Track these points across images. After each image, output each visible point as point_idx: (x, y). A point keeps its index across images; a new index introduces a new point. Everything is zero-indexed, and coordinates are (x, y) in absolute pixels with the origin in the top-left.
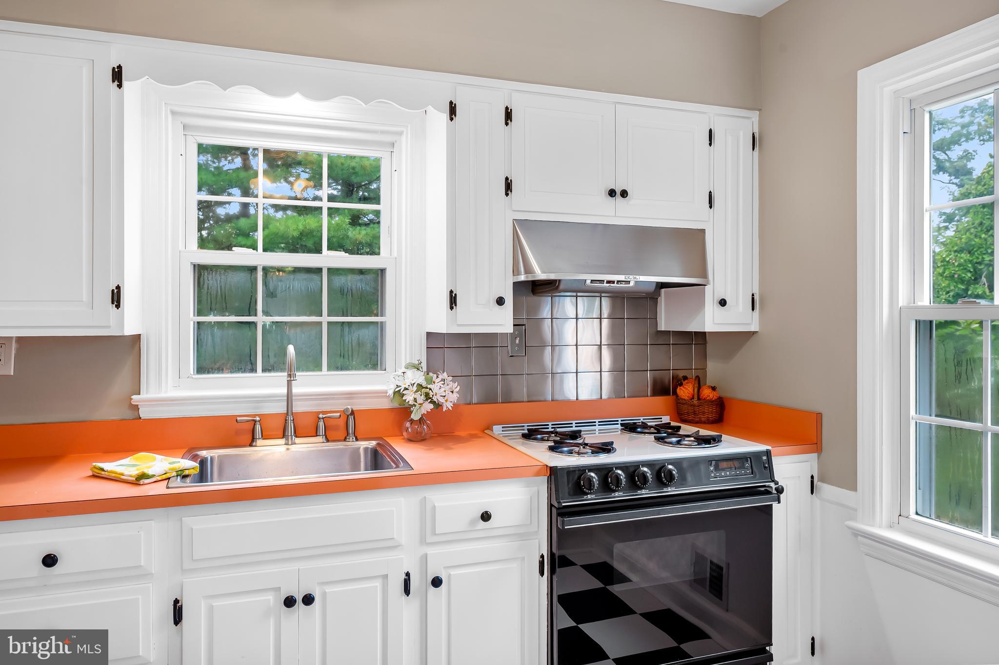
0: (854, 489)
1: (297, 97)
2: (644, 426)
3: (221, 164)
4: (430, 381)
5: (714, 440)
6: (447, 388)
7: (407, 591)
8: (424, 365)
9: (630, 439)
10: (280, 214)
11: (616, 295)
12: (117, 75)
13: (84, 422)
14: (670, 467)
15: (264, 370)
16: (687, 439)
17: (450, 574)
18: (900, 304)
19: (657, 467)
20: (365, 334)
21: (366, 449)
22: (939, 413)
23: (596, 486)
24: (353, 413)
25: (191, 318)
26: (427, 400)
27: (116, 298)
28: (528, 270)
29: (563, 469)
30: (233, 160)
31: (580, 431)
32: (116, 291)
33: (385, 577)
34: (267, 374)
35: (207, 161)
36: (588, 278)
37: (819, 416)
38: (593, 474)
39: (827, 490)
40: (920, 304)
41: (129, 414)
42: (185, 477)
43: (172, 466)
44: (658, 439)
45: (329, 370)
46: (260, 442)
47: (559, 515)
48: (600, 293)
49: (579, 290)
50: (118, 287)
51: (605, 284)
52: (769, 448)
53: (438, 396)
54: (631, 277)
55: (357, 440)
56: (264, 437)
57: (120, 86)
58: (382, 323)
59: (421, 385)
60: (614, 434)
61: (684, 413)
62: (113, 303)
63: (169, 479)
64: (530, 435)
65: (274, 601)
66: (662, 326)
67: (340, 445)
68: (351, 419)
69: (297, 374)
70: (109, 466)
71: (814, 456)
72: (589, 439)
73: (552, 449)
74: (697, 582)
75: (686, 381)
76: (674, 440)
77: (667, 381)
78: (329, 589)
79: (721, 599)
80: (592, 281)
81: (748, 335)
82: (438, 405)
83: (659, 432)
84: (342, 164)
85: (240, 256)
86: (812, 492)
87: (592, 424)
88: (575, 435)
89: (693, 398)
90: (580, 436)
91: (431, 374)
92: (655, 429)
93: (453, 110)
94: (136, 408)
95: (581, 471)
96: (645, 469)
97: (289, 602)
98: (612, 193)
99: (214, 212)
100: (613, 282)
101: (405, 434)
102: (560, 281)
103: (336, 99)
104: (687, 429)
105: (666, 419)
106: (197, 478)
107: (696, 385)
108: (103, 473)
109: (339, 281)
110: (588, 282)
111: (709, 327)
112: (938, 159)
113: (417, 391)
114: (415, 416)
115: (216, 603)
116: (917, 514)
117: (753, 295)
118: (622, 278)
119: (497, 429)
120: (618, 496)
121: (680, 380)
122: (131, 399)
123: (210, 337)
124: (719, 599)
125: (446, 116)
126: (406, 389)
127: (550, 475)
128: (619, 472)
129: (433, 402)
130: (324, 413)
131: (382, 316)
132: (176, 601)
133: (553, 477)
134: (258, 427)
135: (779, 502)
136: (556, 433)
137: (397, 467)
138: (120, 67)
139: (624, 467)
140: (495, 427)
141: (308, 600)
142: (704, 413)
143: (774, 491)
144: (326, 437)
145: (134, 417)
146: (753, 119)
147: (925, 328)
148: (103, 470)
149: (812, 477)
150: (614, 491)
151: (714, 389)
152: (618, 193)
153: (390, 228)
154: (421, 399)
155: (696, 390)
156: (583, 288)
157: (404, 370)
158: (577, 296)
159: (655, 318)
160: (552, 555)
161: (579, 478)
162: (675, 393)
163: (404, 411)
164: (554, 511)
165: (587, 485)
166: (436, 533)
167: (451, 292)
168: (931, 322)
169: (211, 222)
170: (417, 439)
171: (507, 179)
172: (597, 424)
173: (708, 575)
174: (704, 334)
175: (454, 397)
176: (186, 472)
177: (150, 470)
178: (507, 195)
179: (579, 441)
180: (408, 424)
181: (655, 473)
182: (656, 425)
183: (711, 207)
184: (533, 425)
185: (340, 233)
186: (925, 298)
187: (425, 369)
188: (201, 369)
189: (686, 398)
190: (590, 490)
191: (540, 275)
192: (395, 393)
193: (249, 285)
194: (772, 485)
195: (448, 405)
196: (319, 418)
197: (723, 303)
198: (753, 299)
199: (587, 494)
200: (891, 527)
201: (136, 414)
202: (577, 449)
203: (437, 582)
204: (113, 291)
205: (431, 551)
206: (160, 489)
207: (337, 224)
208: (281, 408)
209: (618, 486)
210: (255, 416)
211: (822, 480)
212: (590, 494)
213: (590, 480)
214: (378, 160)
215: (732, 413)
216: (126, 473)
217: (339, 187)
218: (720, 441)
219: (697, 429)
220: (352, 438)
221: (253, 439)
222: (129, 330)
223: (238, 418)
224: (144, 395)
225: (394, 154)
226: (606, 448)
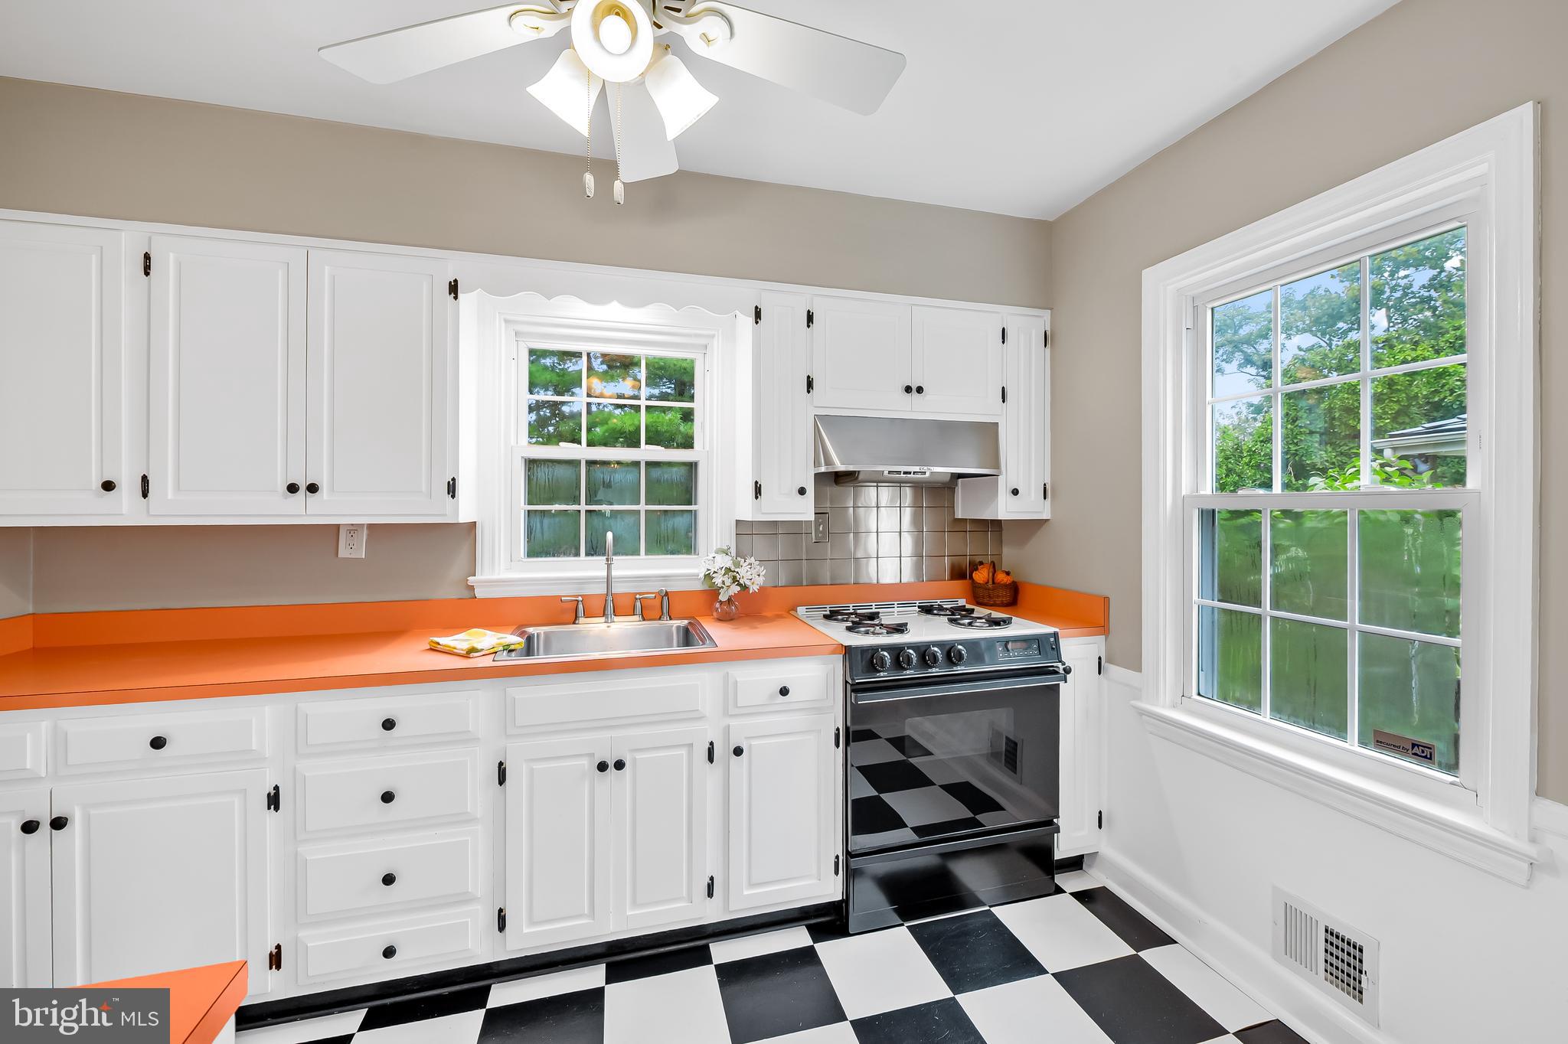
0: (1139, 670)
1: (615, 305)
2: (941, 608)
3: (566, 366)
4: (738, 565)
5: (1004, 621)
6: (754, 571)
7: (711, 759)
8: (733, 551)
9: (926, 621)
10: (618, 411)
11: (916, 485)
12: (454, 288)
13: (428, 600)
14: (960, 647)
15: (587, 554)
16: (978, 621)
17: (751, 745)
18: (1184, 493)
19: (948, 647)
20: (680, 522)
21: (678, 628)
22: (1220, 598)
23: (888, 664)
24: (667, 594)
25: (522, 506)
26: (734, 582)
27: (451, 489)
28: (828, 462)
29: (857, 648)
30: (577, 362)
31: (879, 613)
32: (451, 483)
33: (691, 745)
34: (590, 558)
35: (554, 363)
36: (886, 469)
37: (1106, 600)
38: (886, 654)
39: (1113, 670)
40: (1202, 493)
41: (466, 594)
42: (511, 651)
43: (499, 641)
44: (951, 621)
45: (646, 554)
46: (582, 620)
47: (853, 691)
48: (900, 483)
49: (878, 480)
50: (454, 479)
51: (902, 475)
52: (1057, 630)
53: (745, 579)
54: (925, 468)
55: (671, 619)
56: (586, 616)
57: (456, 298)
58: (695, 511)
59: (730, 569)
60: (910, 616)
61: (980, 595)
62: (449, 494)
63: (496, 653)
64: (831, 616)
65: (588, 765)
66: (959, 515)
67: (655, 624)
68: (665, 599)
69: (614, 558)
70: (445, 641)
71: (1103, 637)
72: (886, 620)
73: (849, 629)
74: (994, 755)
75: (982, 566)
76: (967, 621)
77: (964, 567)
78: (639, 756)
79: (1015, 773)
80: (890, 472)
81: (1041, 523)
82: (744, 588)
83: (953, 614)
84: (675, 365)
85: (565, 451)
86: (1100, 673)
87: (891, 606)
88: (873, 616)
89: (988, 582)
90: (878, 617)
91: (739, 559)
92: (950, 611)
93: (758, 314)
94: (472, 588)
95: (874, 650)
96: (936, 649)
97: (602, 767)
98: (908, 389)
99: (559, 410)
100: (910, 473)
101: (715, 614)
102: (859, 472)
103: (650, 306)
104: (980, 611)
105: (962, 602)
106: (524, 652)
107: (991, 570)
108: (439, 646)
109: (656, 473)
110: (886, 473)
111: (1002, 514)
112: (1246, 352)
113: (724, 575)
114: (723, 597)
115: (537, 766)
116: (1199, 694)
117: (1045, 485)
118: (917, 469)
119: (801, 610)
120: (909, 673)
121: (976, 565)
122: (467, 580)
123: (538, 525)
124: (1013, 771)
125: (752, 319)
126: (715, 572)
127: (845, 653)
128: (911, 651)
129: (739, 585)
130: (640, 594)
131: (695, 504)
132: (501, 764)
133: (847, 655)
134: (581, 606)
135: (1066, 682)
136: (856, 614)
137: (704, 644)
138: (456, 281)
139: (915, 647)
140: (798, 608)
141: (619, 765)
142: (998, 596)
143: (1062, 671)
144: (642, 616)
145: (469, 596)
146: (1045, 318)
147: (1208, 517)
148: (439, 644)
149: (1100, 658)
150: (906, 669)
151: (1008, 573)
152: (914, 389)
153: (703, 424)
154: (728, 582)
155: (991, 574)
156: (881, 478)
157: (714, 555)
158: (877, 487)
159: (952, 507)
160: (847, 729)
161: (872, 657)
162: (971, 577)
163: (713, 593)
164: (849, 686)
165: (906, 661)
166: (739, 705)
167: (756, 483)
168: (1214, 511)
169: (557, 419)
170: (725, 618)
171: (809, 377)
172: (896, 606)
173: (1004, 749)
174: (999, 522)
175: (760, 581)
176: (512, 647)
177: (480, 644)
178: (809, 392)
179: (876, 622)
180: (718, 605)
181: (945, 653)
182: (951, 608)
183: (1004, 402)
184: (835, 607)
185: (673, 429)
186: (1208, 487)
187: (734, 554)
188: (532, 553)
189: (982, 582)
190: (883, 667)
191: (840, 467)
192: (705, 576)
193: (574, 477)
194: (1059, 665)
195: (754, 588)
196: (637, 599)
197: (1015, 492)
198: (1045, 489)
199: (880, 672)
200: (1174, 706)
201: (473, 594)
202: (872, 629)
203: (738, 751)
204: (449, 482)
205: (734, 723)
206: (487, 662)
207: (670, 420)
208: (602, 590)
209: (909, 665)
210: (578, 596)
211: (1109, 661)
212: (910, 669)
213: (882, 659)
214: (692, 361)
215: (1025, 597)
216: (458, 647)
217: (673, 386)
218: (1010, 623)
219: (989, 611)
220: (666, 616)
221: (576, 617)
222: (464, 518)
223: (563, 598)
224: (478, 577)
225: (707, 355)
226: (900, 629)
